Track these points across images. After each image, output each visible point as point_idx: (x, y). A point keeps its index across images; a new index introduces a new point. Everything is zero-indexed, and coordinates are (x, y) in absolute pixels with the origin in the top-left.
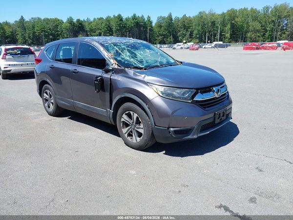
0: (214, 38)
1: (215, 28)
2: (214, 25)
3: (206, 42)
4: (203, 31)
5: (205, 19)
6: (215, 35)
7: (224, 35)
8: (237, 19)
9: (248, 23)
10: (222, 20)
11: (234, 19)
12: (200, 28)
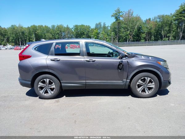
0: (25, 42)
1: (25, 36)
2: (24, 34)
3: (20, 44)
4: (17, 38)
5: (16, 30)
6: (26, 41)
7: (31, 40)
8: (37, 31)
9: (44, 34)
10: (28, 31)
11: (36, 31)
12: (14, 36)
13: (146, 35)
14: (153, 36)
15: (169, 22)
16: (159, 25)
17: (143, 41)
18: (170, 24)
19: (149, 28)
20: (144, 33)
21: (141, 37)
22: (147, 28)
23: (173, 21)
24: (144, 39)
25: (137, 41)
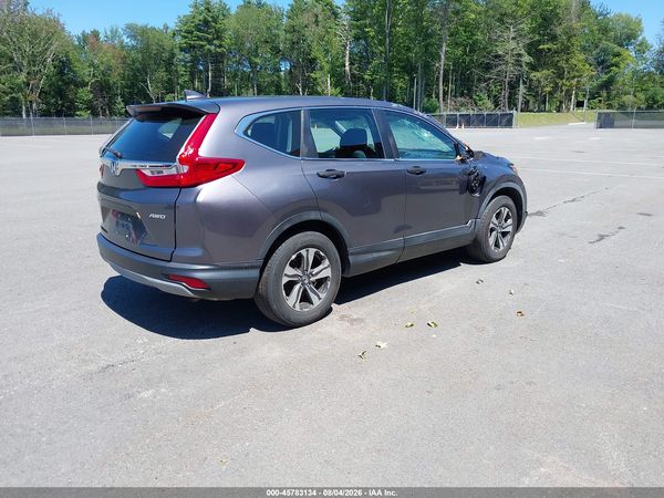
13: (91, 92)
14: (120, 99)
15: (166, 55)
16: (133, 62)
17: (86, 114)
18: (169, 63)
19: (102, 68)
20: (86, 85)
21: (72, 102)
22: (92, 65)
23: (177, 51)
24: (88, 109)
25: (59, 114)
